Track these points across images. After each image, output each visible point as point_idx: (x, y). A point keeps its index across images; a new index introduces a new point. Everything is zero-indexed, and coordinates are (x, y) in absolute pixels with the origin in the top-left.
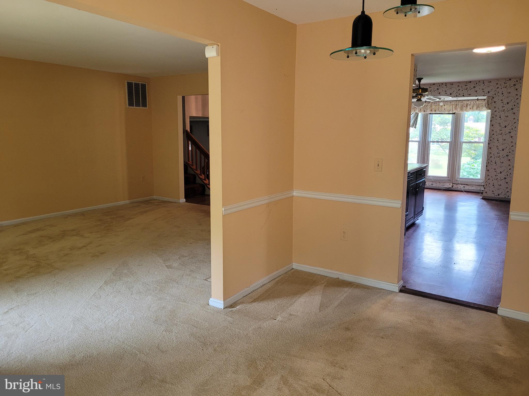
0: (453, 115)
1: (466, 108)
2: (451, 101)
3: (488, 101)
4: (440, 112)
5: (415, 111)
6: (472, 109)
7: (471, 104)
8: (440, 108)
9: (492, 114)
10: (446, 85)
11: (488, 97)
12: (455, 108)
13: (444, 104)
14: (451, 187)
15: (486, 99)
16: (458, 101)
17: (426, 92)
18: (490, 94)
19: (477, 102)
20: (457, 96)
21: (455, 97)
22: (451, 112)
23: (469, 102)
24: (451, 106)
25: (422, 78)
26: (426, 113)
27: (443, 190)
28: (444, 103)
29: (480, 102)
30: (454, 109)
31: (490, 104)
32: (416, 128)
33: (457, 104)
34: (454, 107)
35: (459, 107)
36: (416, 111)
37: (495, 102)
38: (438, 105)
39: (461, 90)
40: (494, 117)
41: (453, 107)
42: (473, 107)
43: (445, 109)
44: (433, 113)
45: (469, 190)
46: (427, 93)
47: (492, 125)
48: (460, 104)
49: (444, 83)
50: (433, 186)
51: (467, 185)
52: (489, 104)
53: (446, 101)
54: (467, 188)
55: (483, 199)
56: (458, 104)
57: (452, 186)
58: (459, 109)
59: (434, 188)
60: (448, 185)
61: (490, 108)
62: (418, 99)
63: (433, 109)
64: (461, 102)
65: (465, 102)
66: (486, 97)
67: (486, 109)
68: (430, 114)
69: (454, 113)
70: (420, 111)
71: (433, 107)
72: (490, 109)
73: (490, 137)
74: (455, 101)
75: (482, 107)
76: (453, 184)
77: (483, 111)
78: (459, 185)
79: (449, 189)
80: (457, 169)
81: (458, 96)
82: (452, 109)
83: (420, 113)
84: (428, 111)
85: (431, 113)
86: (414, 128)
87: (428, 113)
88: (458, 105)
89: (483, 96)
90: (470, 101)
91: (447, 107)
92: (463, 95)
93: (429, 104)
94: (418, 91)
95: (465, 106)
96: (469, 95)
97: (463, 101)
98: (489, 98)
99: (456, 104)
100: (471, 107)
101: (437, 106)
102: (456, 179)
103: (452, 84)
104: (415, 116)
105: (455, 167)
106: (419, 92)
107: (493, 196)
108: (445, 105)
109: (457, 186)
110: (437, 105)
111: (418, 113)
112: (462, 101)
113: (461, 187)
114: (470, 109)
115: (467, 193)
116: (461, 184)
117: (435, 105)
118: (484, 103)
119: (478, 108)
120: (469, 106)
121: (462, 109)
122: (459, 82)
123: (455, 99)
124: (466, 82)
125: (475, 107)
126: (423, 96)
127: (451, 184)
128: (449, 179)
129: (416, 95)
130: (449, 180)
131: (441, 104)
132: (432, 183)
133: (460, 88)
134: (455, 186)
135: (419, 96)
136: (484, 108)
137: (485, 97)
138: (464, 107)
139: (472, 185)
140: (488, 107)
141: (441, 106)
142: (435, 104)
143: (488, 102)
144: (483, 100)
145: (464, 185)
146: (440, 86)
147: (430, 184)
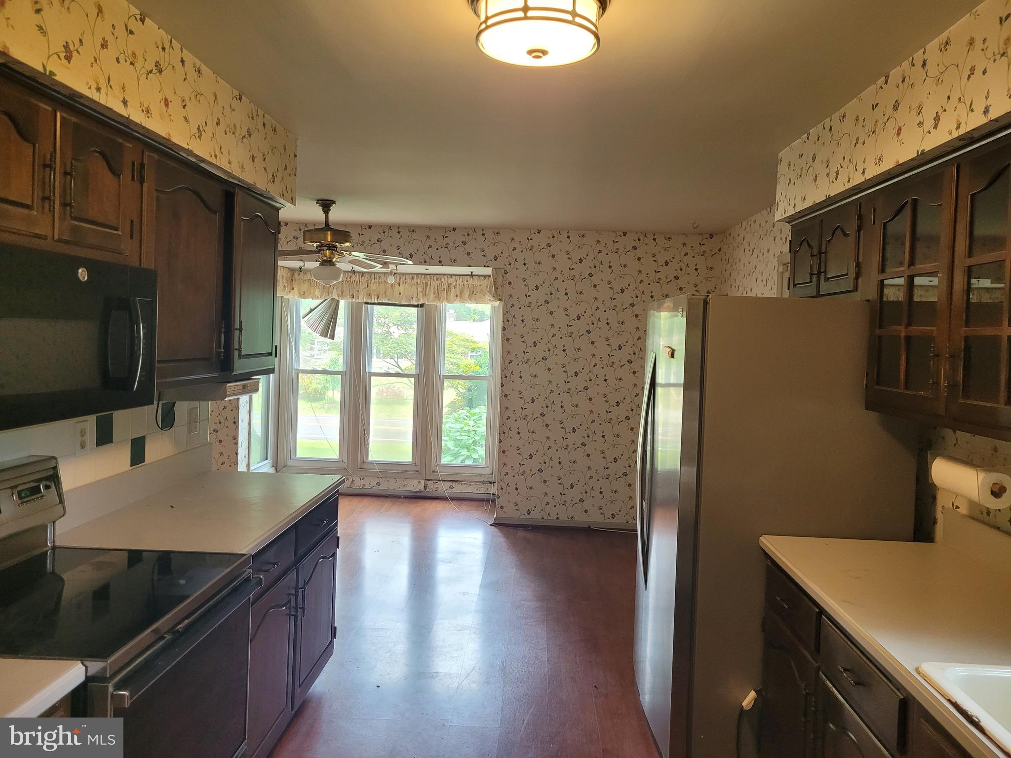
0: (420, 309)
1: (447, 295)
2: (413, 275)
3: (496, 279)
4: (389, 300)
5: (330, 295)
6: (460, 296)
7: (458, 286)
8: (389, 291)
9: (506, 313)
10: (399, 232)
11: (494, 270)
12: (424, 292)
13: (398, 281)
14: (423, 490)
15: (490, 276)
16: (429, 276)
17: (347, 242)
18: (500, 263)
19: (471, 281)
20: (425, 262)
21: (421, 263)
22: (414, 303)
23: (452, 280)
24: (414, 287)
25: (334, 202)
26: (358, 301)
27: (406, 497)
28: (398, 277)
29: (476, 281)
30: (420, 295)
31: (499, 288)
32: (333, 339)
33: (427, 284)
34: (420, 289)
35: (432, 290)
36: (332, 294)
37: (510, 283)
38: (385, 281)
39: (434, 246)
40: (511, 319)
41: (418, 291)
42: (461, 293)
43: (400, 294)
44: (373, 302)
45: (462, 496)
46: (348, 244)
47: (506, 340)
48: (434, 283)
49: (394, 226)
50: (380, 487)
51: (457, 481)
52: (497, 288)
53: (403, 274)
54: (459, 490)
55: (496, 524)
56: (429, 283)
57: (425, 488)
58: (432, 296)
59: (384, 493)
60: (416, 486)
61: (500, 297)
62: (325, 258)
63: (374, 291)
64: (435, 279)
65: (445, 280)
66: (492, 268)
67: (492, 299)
68: (367, 303)
69: (422, 306)
70: (342, 295)
71: (373, 287)
72: (500, 300)
73: (504, 369)
74: (422, 274)
75: (480, 293)
76: (428, 482)
77: (485, 302)
78: (439, 483)
79: (418, 494)
80: (434, 442)
81: (428, 260)
82: (415, 295)
83: (344, 301)
84: (361, 297)
85: (369, 301)
86: (329, 338)
87: (360, 301)
88: (428, 287)
89: (485, 266)
90: (455, 276)
91: (405, 289)
92: (440, 262)
93: (363, 278)
94: (322, 236)
95: (444, 290)
96: (454, 262)
97: (440, 277)
98: (496, 272)
99: (424, 282)
100: (458, 293)
101: (381, 285)
102: (433, 468)
103: (413, 229)
104: (330, 306)
105: (429, 438)
106: (325, 239)
107: (517, 515)
108: (399, 284)
109: (436, 486)
110: (380, 281)
111: (338, 302)
112: (438, 276)
113: (443, 488)
114: (457, 296)
115: (459, 502)
116: (442, 481)
117: (378, 283)
118: (486, 284)
119: (473, 295)
120: (453, 290)
121: (438, 297)
122: (430, 228)
123: (421, 269)
124: (445, 228)
125: (467, 294)
126: (337, 251)
127: (423, 482)
128: (418, 468)
129: (317, 247)
130: (417, 471)
131: (391, 280)
132: (377, 480)
133: (430, 242)
134: (431, 486)
135: (326, 250)
136: (488, 297)
137: (488, 271)
138: (443, 292)
139: (469, 483)
140: (497, 295)
141: (392, 285)
142: (377, 280)
143: (494, 281)
144: (483, 278)
145: (450, 484)
146: (384, 232)
147: (374, 483)
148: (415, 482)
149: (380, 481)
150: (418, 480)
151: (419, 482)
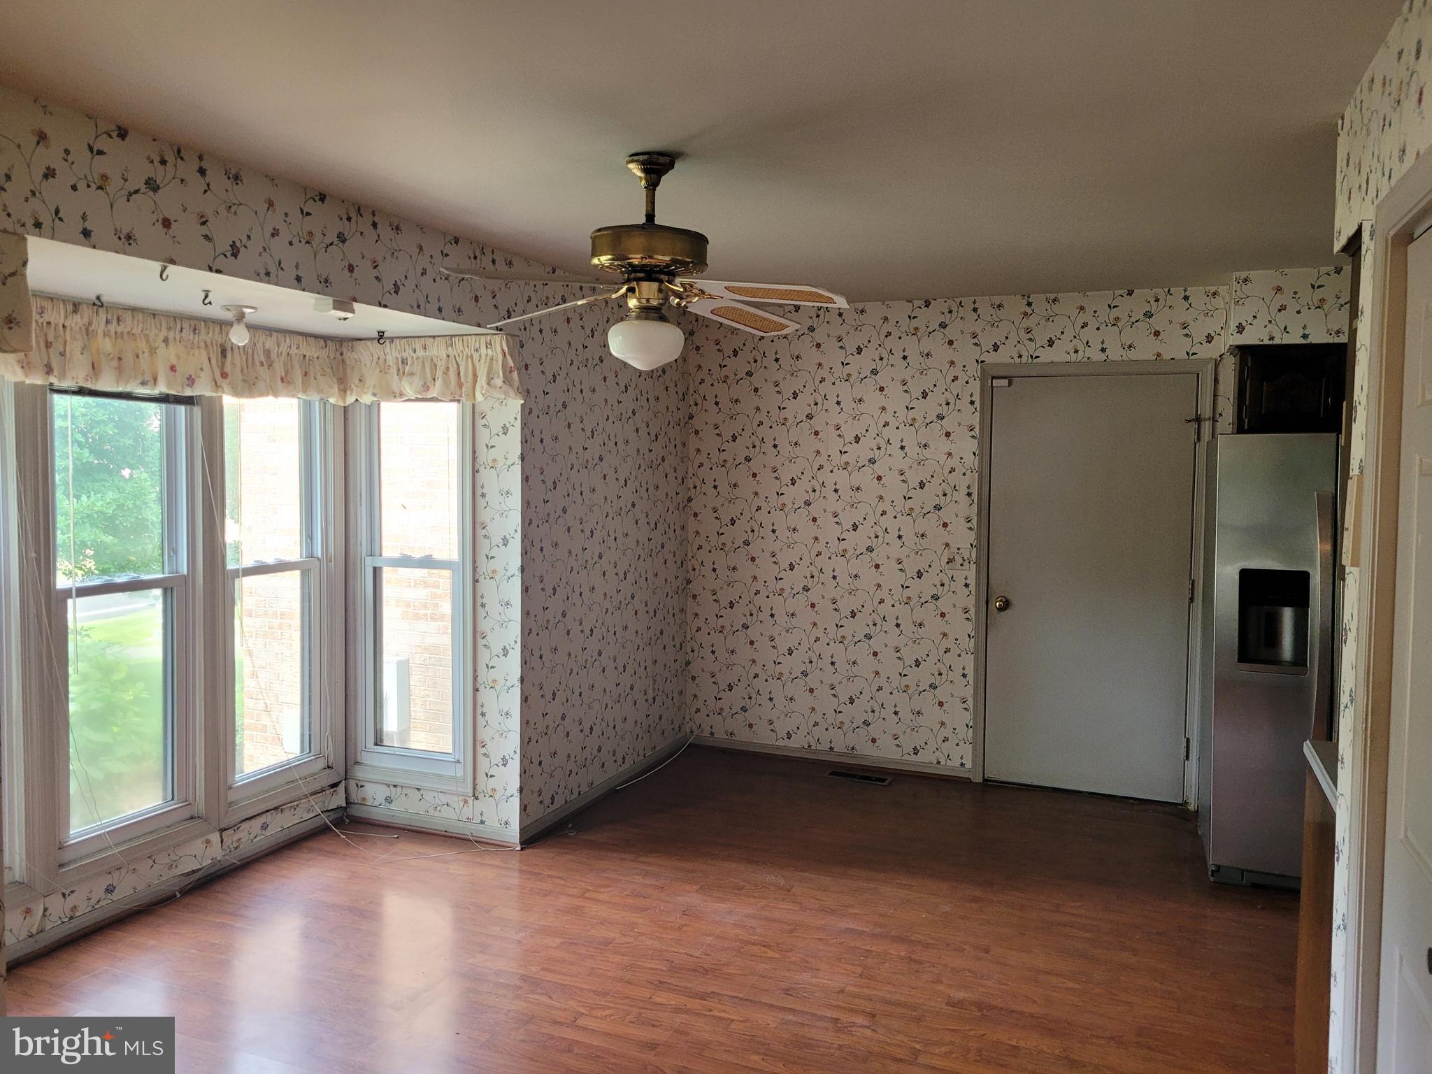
50: (116, 895)
76: (224, 834)
107: (540, 812)
116: (249, 819)
127: (215, 837)
145: (263, 819)
147: (99, 892)
148: (197, 846)
149: (115, 879)
150: (204, 839)
151: (208, 842)
